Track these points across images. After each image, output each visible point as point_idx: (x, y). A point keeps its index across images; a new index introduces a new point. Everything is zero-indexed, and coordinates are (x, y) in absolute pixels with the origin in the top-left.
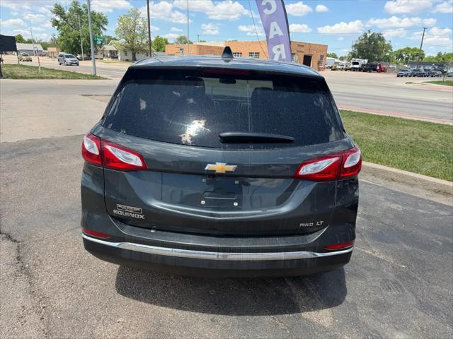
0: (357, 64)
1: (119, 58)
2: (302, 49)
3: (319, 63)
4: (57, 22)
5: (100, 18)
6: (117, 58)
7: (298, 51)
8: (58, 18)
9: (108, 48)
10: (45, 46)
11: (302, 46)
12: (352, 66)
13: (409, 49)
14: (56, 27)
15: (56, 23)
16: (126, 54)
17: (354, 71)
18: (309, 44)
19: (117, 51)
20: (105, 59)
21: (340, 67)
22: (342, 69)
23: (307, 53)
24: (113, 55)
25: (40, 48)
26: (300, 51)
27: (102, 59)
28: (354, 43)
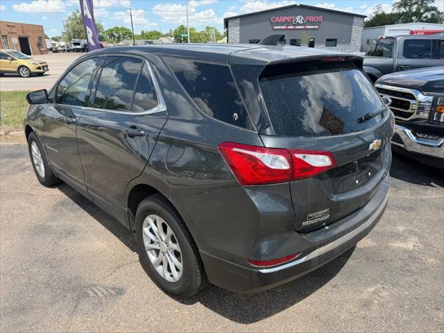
0: (78, 44)
2: (14, 30)
3: (39, 45)
7: (9, 33)
11: (13, 27)
12: (73, 47)
13: (118, 28)
17: (78, 52)
18: (21, 24)
21: (61, 49)
22: (64, 51)
23: (21, 35)
26: (12, 33)
28: (65, 24)
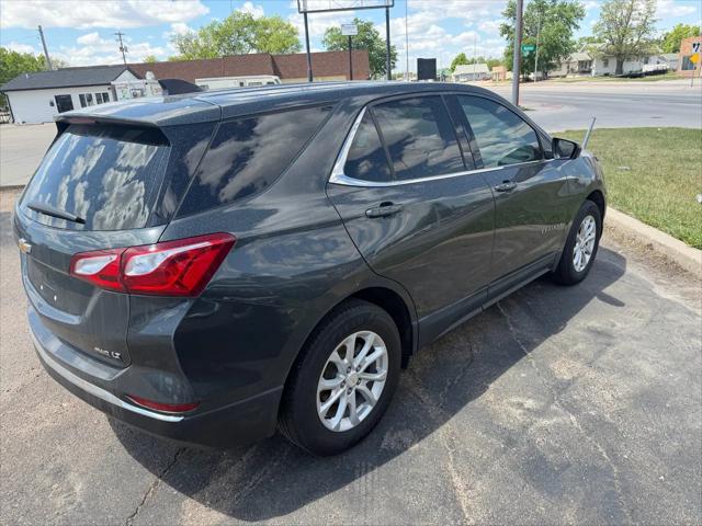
1: (593, 72)
4: (508, 28)
5: (573, 10)
6: (589, 72)
8: (509, 22)
9: (577, 57)
10: (491, 65)
14: (506, 36)
15: (506, 30)
16: (606, 64)
19: (591, 62)
20: (570, 77)
24: (584, 68)
25: (484, 68)
27: (564, 77)
